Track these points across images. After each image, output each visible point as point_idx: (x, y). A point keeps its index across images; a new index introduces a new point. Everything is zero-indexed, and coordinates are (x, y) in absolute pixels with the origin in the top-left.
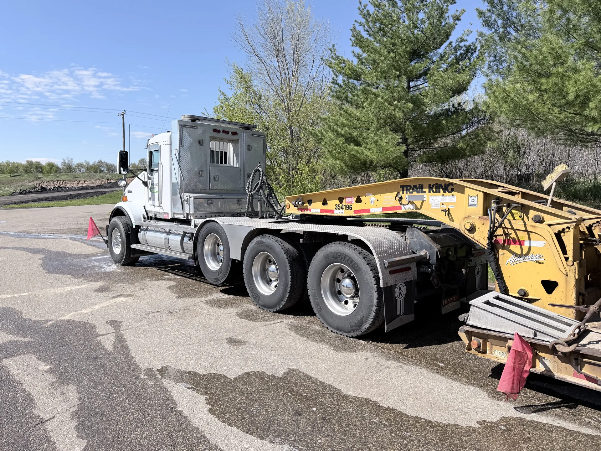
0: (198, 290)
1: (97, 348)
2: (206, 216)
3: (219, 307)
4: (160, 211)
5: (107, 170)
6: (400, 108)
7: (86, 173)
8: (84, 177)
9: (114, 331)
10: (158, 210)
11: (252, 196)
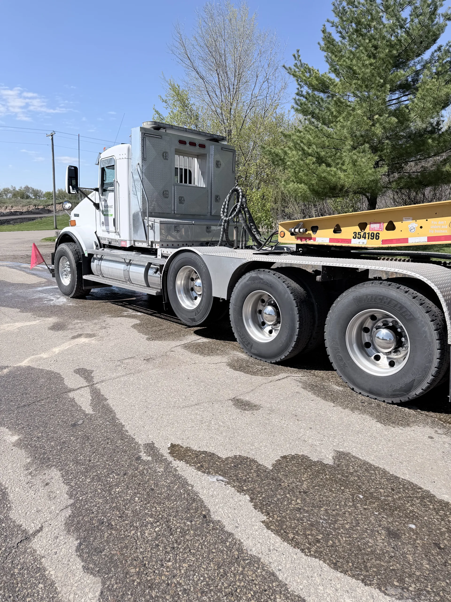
0: (169, 331)
1: (73, 409)
2: (178, 245)
3: (202, 353)
4: (116, 238)
5: (33, 196)
6: (381, 124)
7: (13, 199)
8: (12, 203)
9: (87, 384)
10: (113, 236)
11: (228, 222)
